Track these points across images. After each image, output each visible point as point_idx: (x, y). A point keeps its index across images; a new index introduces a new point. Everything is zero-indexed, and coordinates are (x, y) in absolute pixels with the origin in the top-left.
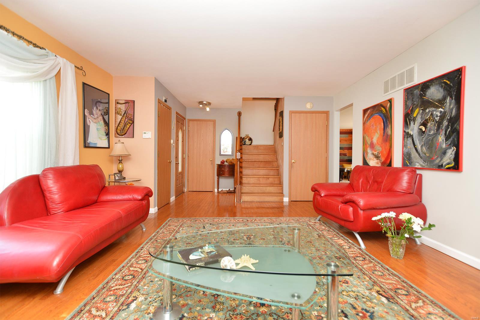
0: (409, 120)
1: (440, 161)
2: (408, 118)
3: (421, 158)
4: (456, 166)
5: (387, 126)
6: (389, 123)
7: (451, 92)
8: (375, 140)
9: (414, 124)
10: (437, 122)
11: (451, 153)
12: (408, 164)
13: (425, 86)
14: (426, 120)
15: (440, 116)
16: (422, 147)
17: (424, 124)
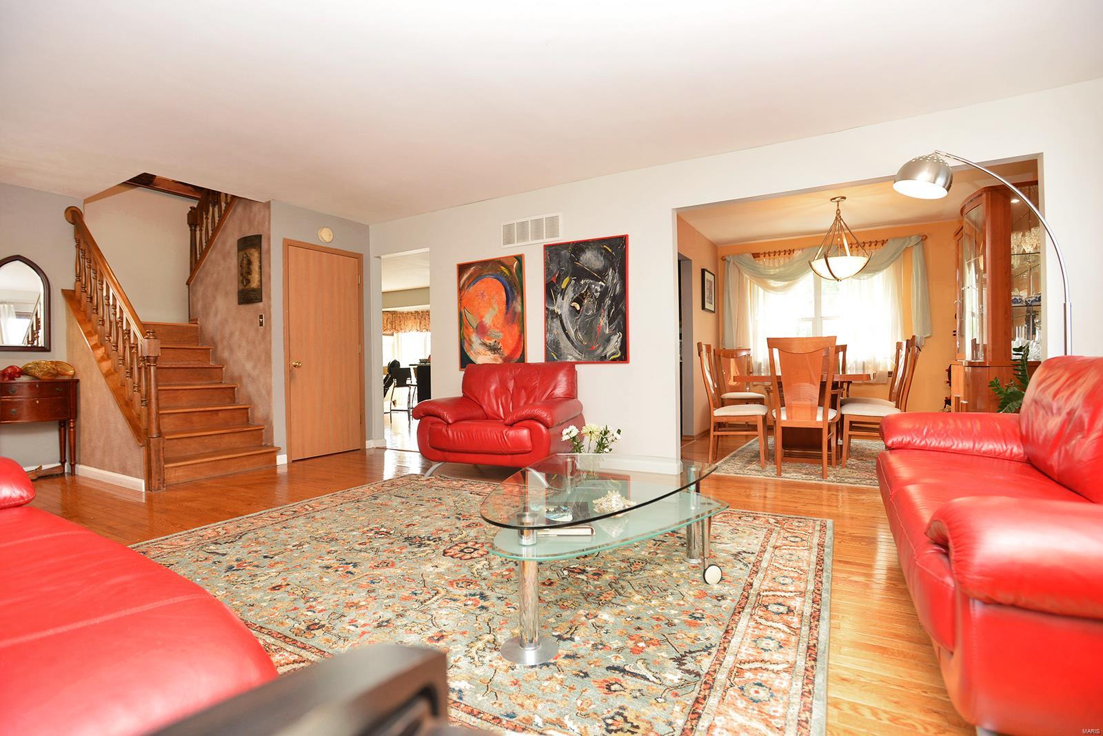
0: (555, 292)
1: (603, 351)
2: (552, 290)
3: (575, 348)
4: (623, 357)
5: (514, 298)
6: (518, 294)
7: (613, 263)
8: (488, 320)
9: (563, 299)
10: (596, 299)
11: (616, 341)
12: (555, 358)
13: (578, 248)
14: (581, 295)
15: (600, 292)
16: (576, 332)
17: (579, 300)
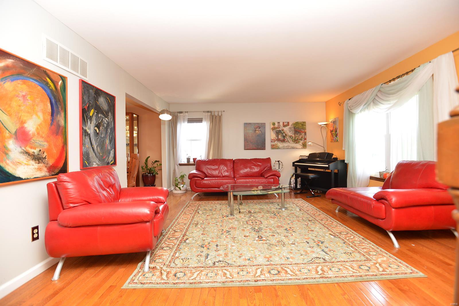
0: (87, 117)
2: (84, 115)
3: (97, 157)
5: (58, 113)
6: (62, 109)
7: (111, 109)
8: (31, 127)
9: (91, 124)
10: (105, 128)
11: (112, 153)
12: (87, 165)
13: (98, 92)
14: (99, 123)
15: (106, 124)
16: (97, 147)
17: (98, 126)
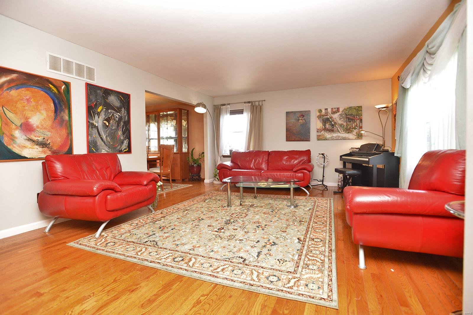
0: (93, 113)
1: (120, 148)
3: (106, 146)
4: (129, 151)
5: (62, 110)
6: (65, 107)
7: (124, 105)
8: (35, 120)
9: (99, 118)
10: (117, 121)
11: (126, 142)
12: (95, 151)
13: (107, 92)
14: (109, 118)
15: (118, 118)
16: (106, 137)
